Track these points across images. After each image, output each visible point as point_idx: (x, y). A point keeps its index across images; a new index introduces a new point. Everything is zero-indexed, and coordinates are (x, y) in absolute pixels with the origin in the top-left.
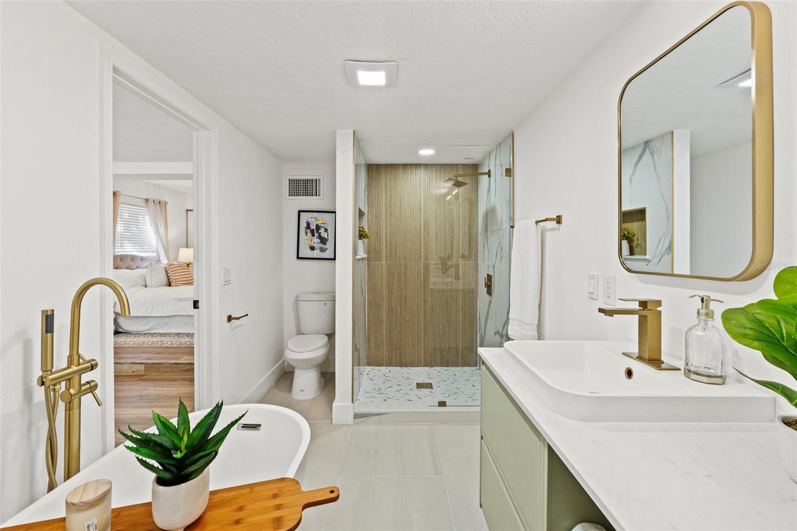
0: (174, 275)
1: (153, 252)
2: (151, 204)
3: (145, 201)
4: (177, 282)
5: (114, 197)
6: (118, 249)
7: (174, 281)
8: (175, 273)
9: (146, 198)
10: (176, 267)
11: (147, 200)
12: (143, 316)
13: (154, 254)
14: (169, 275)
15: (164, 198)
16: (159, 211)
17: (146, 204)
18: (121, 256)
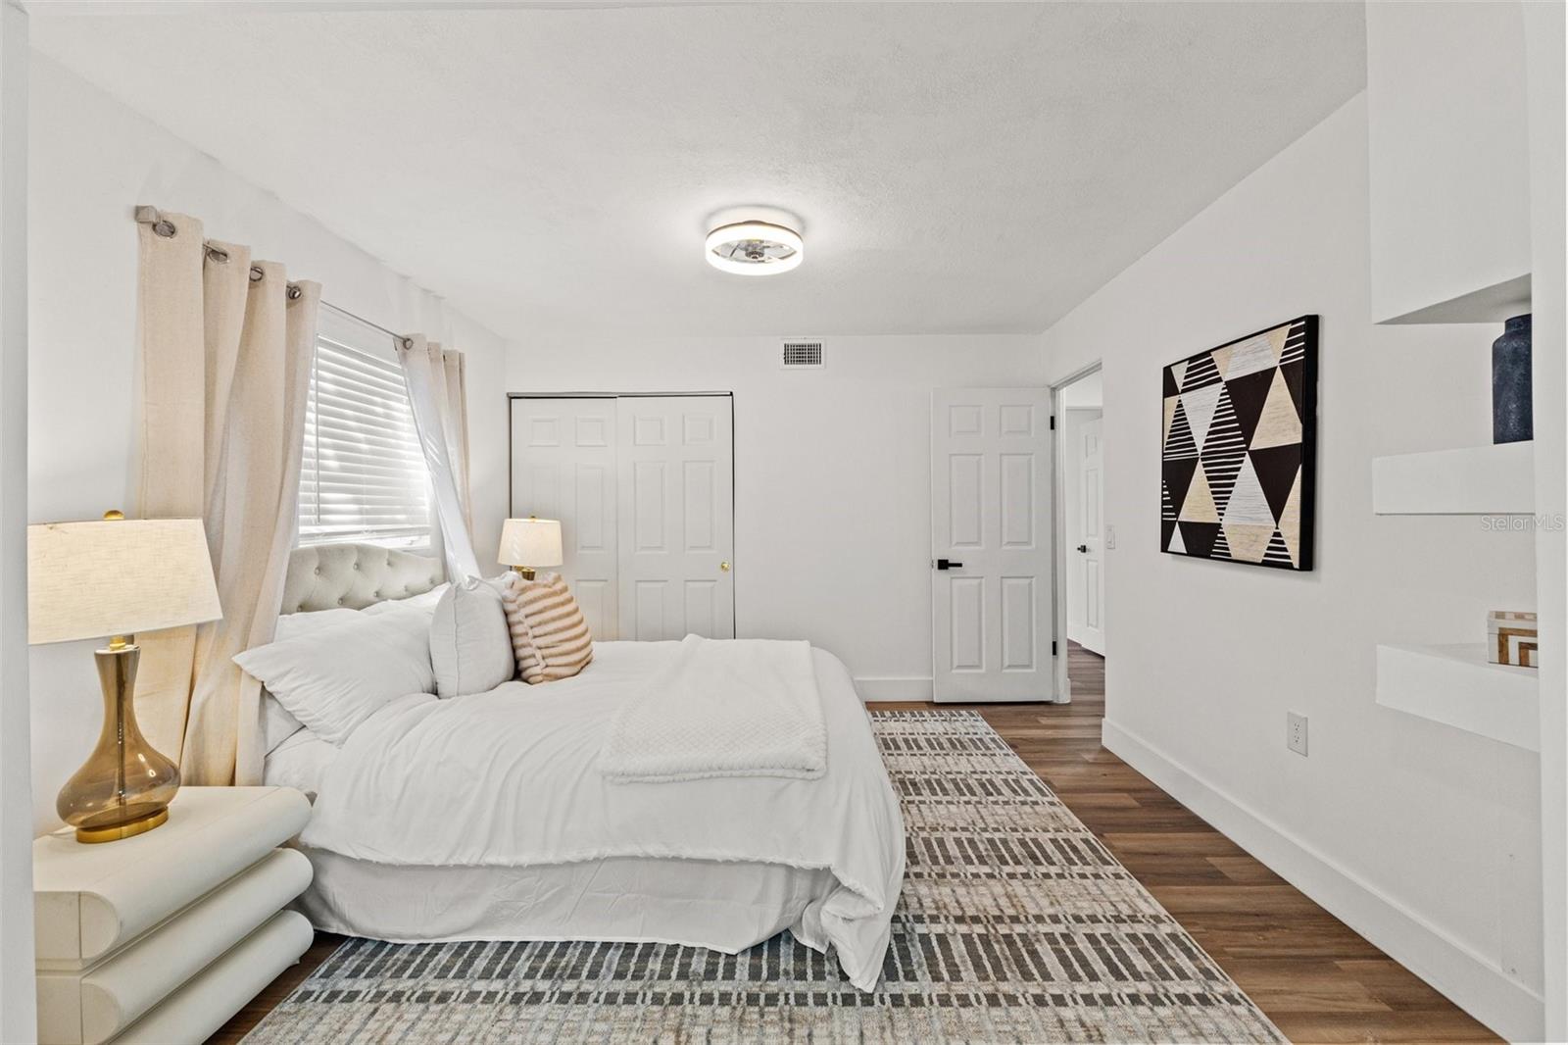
0: (538, 631)
1: (422, 532)
2: (419, 359)
3: (400, 345)
4: (550, 661)
5: (289, 306)
6: (308, 523)
7: (539, 654)
8: (540, 624)
9: (403, 333)
10: (544, 597)
11: (406, 342)
12: (452, 862)
13: (426, 542)
14: (518, 629)
15: (456, 343)
16: (445, 385)
17: (404, 358)
18: (322, 552)
